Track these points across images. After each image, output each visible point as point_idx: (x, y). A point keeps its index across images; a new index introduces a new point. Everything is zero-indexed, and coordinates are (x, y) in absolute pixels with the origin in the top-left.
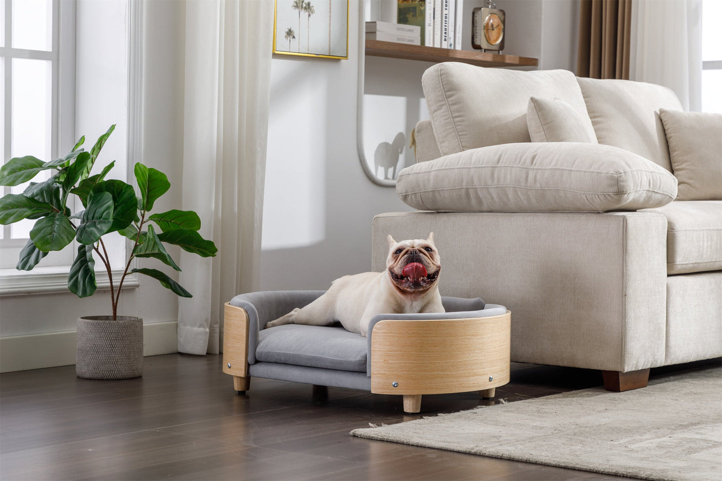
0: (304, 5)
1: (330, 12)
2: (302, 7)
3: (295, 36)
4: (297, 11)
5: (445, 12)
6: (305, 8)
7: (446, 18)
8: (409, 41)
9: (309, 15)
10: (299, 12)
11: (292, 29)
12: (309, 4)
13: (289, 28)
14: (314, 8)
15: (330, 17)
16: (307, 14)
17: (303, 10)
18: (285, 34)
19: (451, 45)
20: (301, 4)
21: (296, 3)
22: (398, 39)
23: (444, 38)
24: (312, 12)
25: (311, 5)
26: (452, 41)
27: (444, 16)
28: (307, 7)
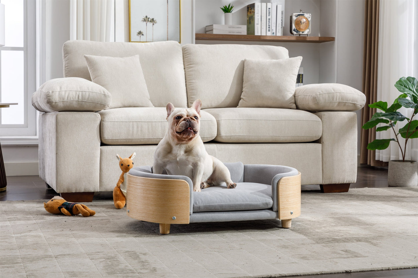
0: (150, 20)
1: (168, 22)
2: (148, 21)
3: (144, 34)
4: (145, 23)
5: (268, 17)
6: (151, 21)
7: (269, 20)
8: (237, 33)
9: (153, 24)
10: (146, 23)
11: (141, 31)
12: (153, 19)
13: (140, 31)
14: (157, 21)
15: (168, 24)
16: (152, 24)
17: (149, 22)
18: (137, 34)
19: (273, 33)
20: (148, 19)
21: (144, 19)
22: (229, 32)
23: (268, 30)
24: (155, 23)
25: (154, 20)
26: (274, 31)
27: (268, 19)
28: (152, 21)
